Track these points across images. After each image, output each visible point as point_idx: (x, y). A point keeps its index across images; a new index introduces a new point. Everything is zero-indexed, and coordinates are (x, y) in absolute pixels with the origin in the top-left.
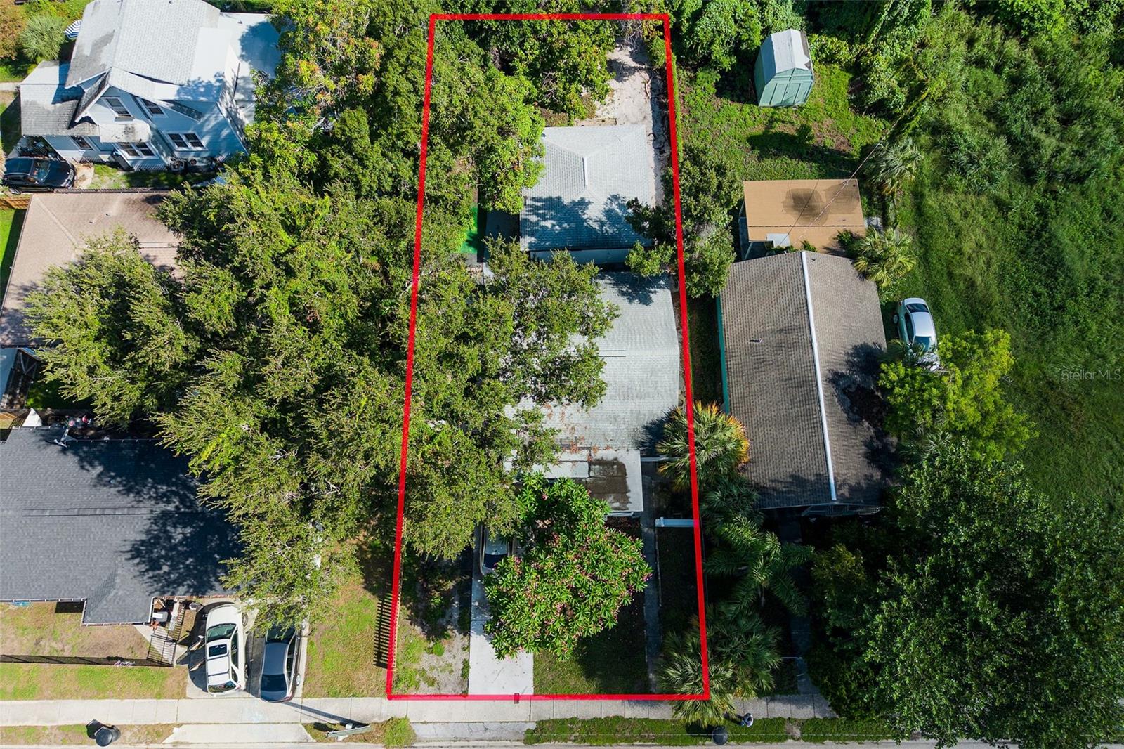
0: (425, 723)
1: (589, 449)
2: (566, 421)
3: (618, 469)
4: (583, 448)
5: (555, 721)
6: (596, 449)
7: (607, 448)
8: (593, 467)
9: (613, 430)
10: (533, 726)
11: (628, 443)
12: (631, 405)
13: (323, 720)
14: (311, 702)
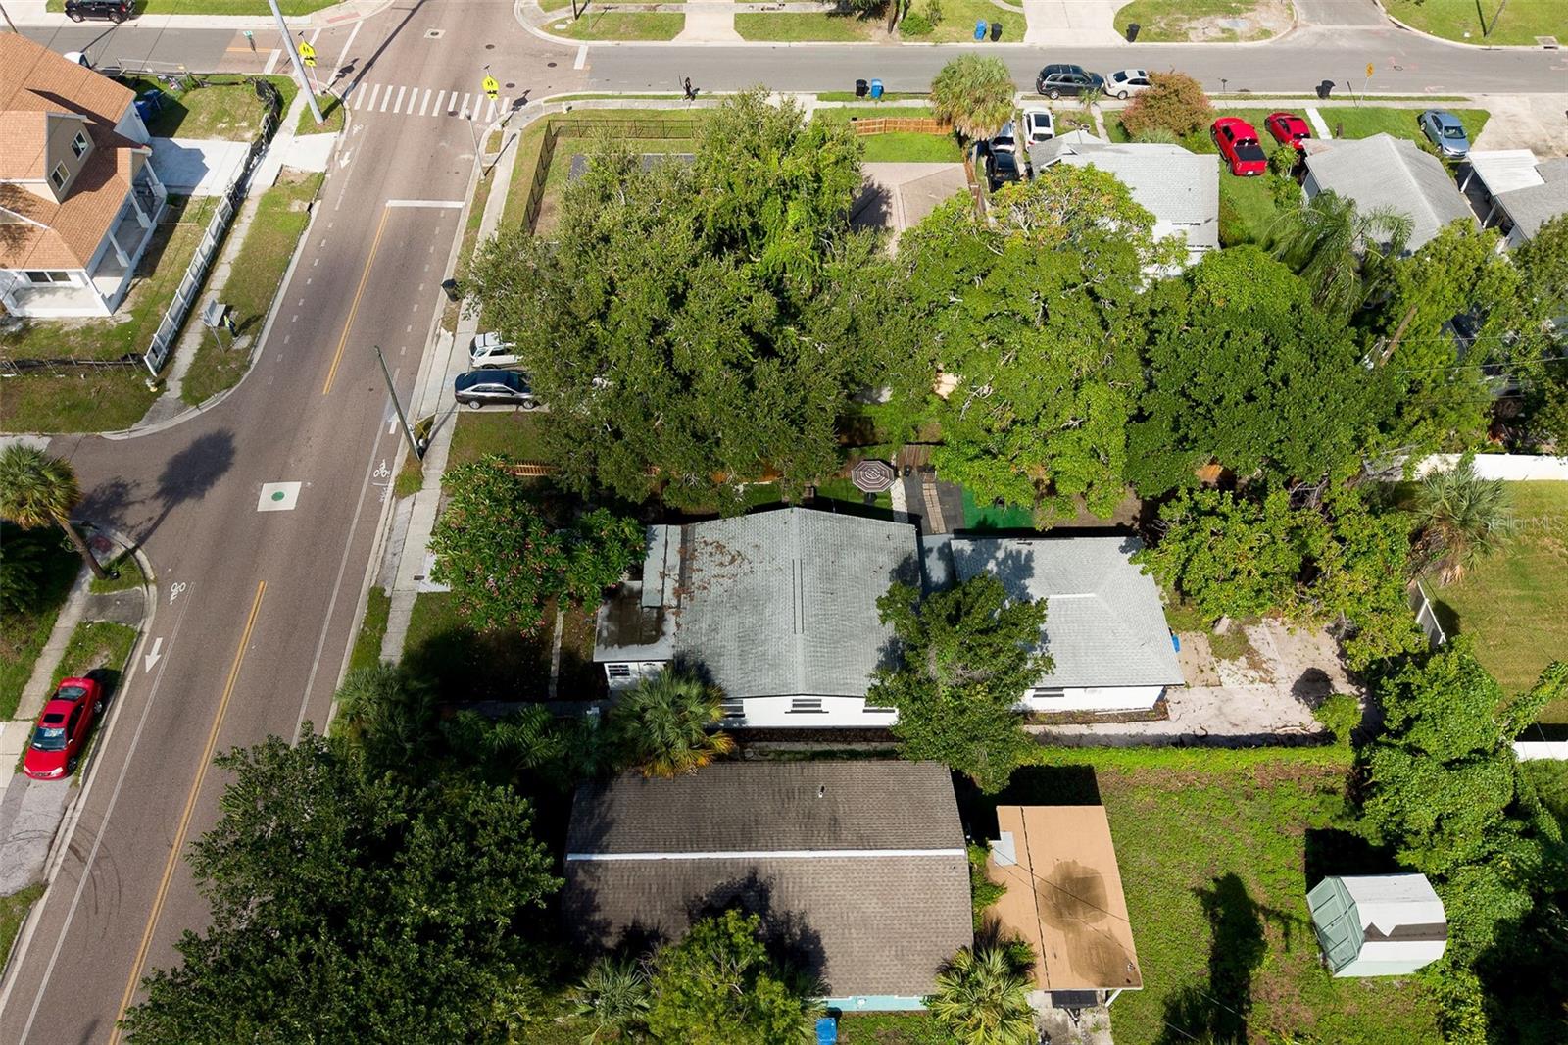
0: (413, 504)
1: (678, 606)
2: (713, 581)
3: (652, 636)
4: (679, 601)
5: (388, 613)
6: (677, 614)
7: (678, 626)
8: (655, 610)
9: (700, 628)
10: (387, 594)
11: (682, 647)
12: (732, 646)
13: (433, 428)
14: (454, 419)
